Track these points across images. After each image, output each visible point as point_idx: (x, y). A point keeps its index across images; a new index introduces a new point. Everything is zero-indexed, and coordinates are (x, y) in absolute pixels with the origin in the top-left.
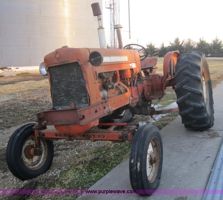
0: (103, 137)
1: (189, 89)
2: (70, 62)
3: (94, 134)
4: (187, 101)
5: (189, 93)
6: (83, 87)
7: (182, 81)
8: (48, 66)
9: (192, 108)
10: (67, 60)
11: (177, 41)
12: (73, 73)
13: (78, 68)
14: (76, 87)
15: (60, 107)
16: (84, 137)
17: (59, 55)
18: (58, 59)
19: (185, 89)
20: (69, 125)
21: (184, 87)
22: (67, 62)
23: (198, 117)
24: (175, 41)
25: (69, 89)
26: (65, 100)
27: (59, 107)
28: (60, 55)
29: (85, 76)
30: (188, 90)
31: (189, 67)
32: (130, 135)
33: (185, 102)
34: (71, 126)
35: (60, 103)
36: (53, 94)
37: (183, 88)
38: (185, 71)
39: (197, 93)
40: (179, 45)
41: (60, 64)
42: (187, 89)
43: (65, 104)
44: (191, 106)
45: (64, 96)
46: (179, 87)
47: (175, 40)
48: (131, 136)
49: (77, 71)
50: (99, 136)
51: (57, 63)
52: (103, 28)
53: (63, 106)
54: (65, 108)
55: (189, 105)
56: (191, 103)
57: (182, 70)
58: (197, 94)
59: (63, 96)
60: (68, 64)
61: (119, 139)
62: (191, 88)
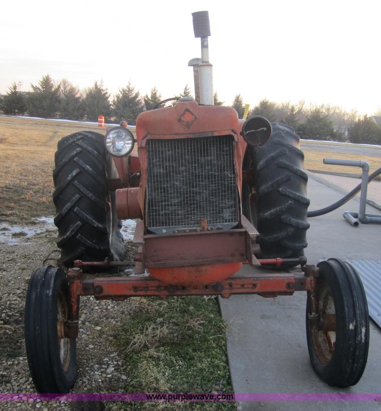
0: (251, 286)
1: (291, 193)
2: (216, 134)
3: (233, 282)
4: (284, 216)
5: (290, 202)
6: (228, 187)
7: (276, 179)
8: (147, 138)
9: (293, 229)
10: (210, 131)
11: (46, 82)
12: (208, 156)
13: (220, 148)
14: (213, 187)
15: (164, 229)
16: (207, 290)
17: (193, 117)
18: (188, 125)
19: (283, 193)
20: (202, 265)
21: (280, 189)
22: (210, 135)
23: (298, 245)
24: (42, 82)
25: (192, 189)
26: (180, 212)
27: (161, 227)
28: (196, 118)
29: (237, 164)
30: (289, 196)
31: (286, 154)
32: (311, 281)
33: (282, 218)
34: (204, 268)
35: (166, 219)
36: (149, 199)
37: (279, 191)
38: (281, 160)
39: (303, 201)
40: (51, 93)
41: (191, 136)
42: (287, 194)
43: (179, 223)
44: (291, 225)
45: (180, 204)
46: (270, 189)
47: (42, 80)
48: (313, 282)
49: (217, 154)
50: (243, 285)
51: (180, 134)
52: (211, 65)
53: (172, 225)
54: (178, 231)
55: (289, 223)
56: (292, 219)
57: (273, 158)
58: (303, 203)
59: (175, 205)
60: (210, 137)
61: (286, 290)
62: (294, 192)
